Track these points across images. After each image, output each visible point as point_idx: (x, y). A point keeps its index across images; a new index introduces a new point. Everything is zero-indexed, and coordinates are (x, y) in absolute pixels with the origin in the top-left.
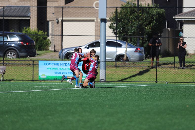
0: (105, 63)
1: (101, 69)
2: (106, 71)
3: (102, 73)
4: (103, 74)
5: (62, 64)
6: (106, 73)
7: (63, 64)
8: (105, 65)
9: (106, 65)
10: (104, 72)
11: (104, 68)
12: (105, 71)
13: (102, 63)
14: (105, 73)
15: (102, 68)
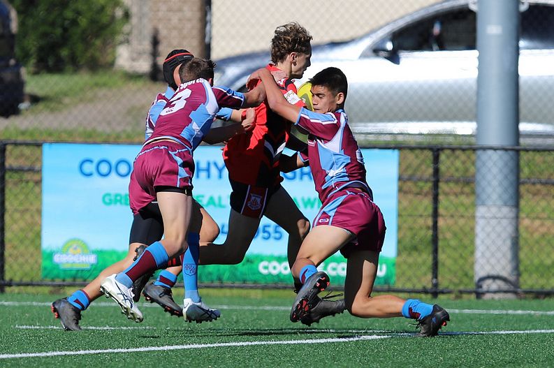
0: (512, 164)
1: (483, 204)
2: (517, 217)
3: (488, 229)
4: (499, 242)
5: (208, 170)
6: (517, 230)
7: (214, 171)
8: (512, 178)
9: (518, 178)
10: (505, 222)
11: (506, 197)
12: (512, 215)
13: (490, 164)
14: (510, 229)
15: (494, 196)
